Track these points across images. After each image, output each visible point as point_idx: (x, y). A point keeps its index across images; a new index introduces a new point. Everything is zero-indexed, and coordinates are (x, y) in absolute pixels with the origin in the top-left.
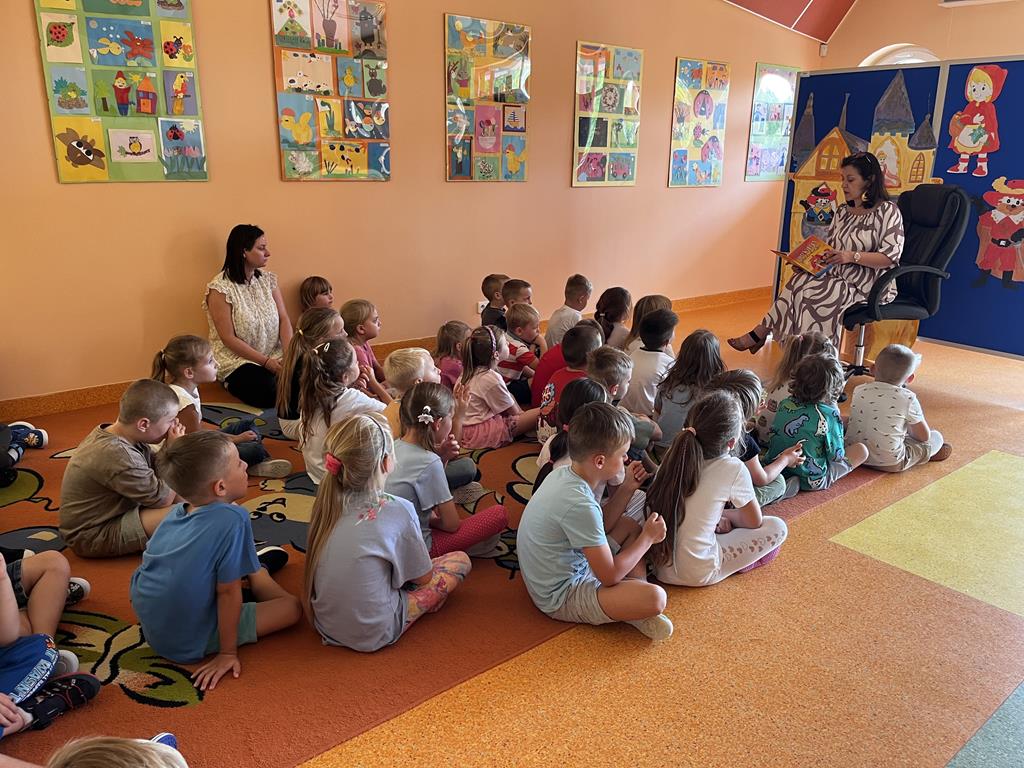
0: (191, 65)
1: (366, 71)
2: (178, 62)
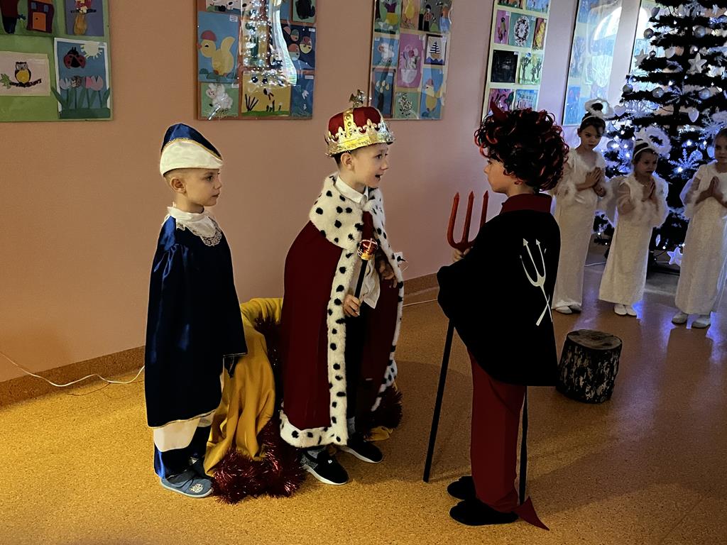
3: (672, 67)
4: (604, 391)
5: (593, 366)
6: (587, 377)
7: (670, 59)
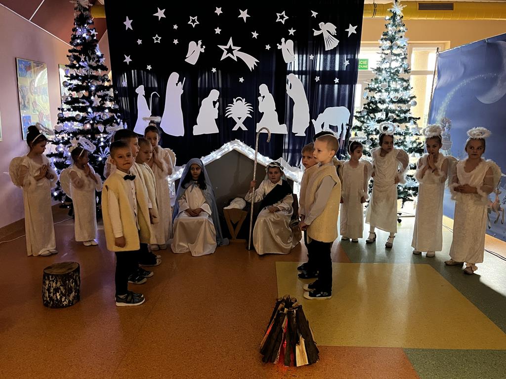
3: (83, 103)
4: (74, 297)
5: (64, 285)
6: (61, 292)
7: (81, 98)
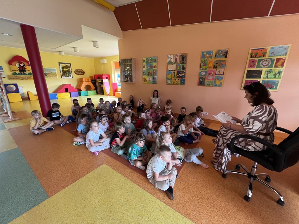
0: (156, 69)
1: (182, 66)
2: (155, 69)
